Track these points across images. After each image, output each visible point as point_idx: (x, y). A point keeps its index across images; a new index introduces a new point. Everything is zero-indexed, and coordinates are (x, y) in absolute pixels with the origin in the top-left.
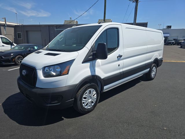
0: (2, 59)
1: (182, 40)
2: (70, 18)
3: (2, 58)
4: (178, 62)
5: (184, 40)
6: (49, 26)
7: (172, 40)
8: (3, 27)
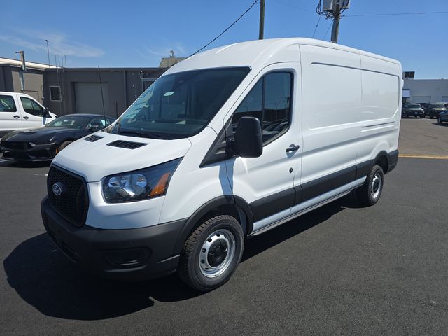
0: (30, 150)
1: (441, 106)
2: (172, 52)
3: (31, 147)
4: (438, 159)
5: (446, 105)
6: (127, 72)
7: (417, 106)
8: (18, 73)
